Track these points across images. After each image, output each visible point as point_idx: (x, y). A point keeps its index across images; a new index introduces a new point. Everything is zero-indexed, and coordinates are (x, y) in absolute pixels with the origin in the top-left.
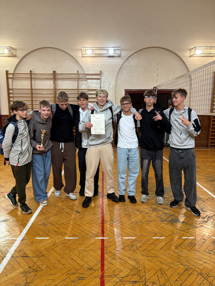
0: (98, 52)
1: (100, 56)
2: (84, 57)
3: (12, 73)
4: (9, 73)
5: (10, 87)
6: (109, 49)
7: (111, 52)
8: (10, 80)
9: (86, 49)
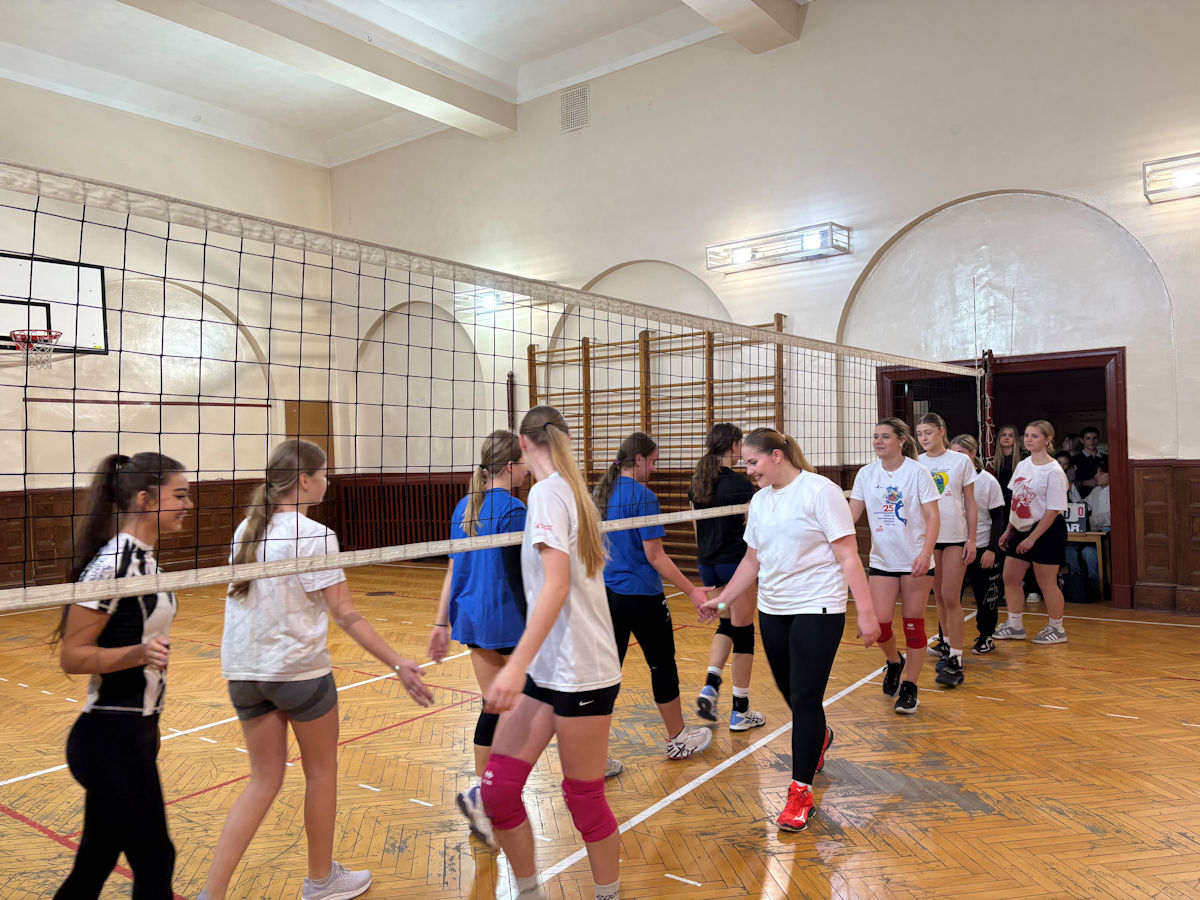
0: (771, 250)
1: (776, 261)
2: (730, 277)
3: (546, 349)
4: (536, 350)
5: (541, 391)
6: (805, 233)
7: (813, 243)
8: (541, 371)
9: (733, 249)
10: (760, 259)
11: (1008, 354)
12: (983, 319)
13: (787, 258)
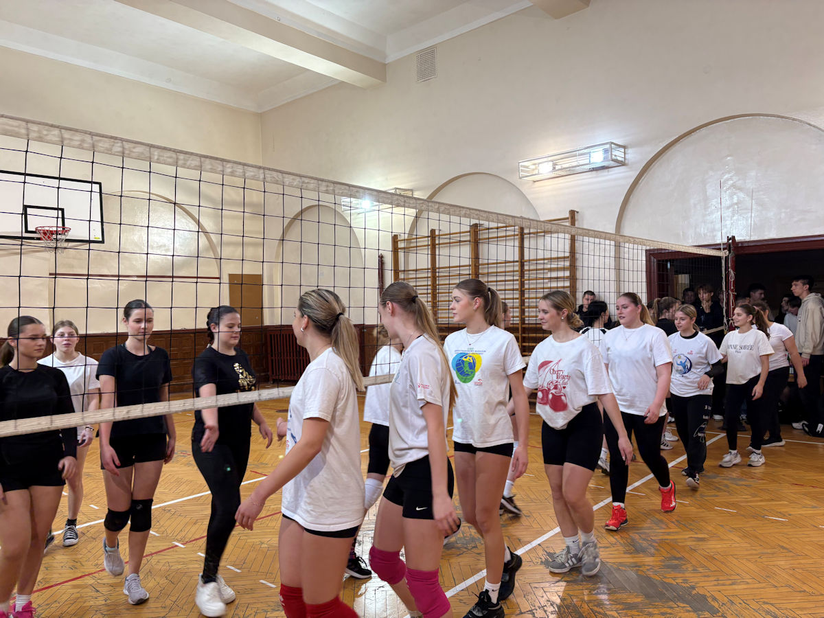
0: (567, 163)
1: (571, 172)
2: (537, 184)
4: (399, 239)
5: (402, 267)
6: (592, 150)
7: (598, 158)
9: (539, 163)
10: (559, 170)
11: (747, 239)
12: (728, 213)
13: (579, 169)
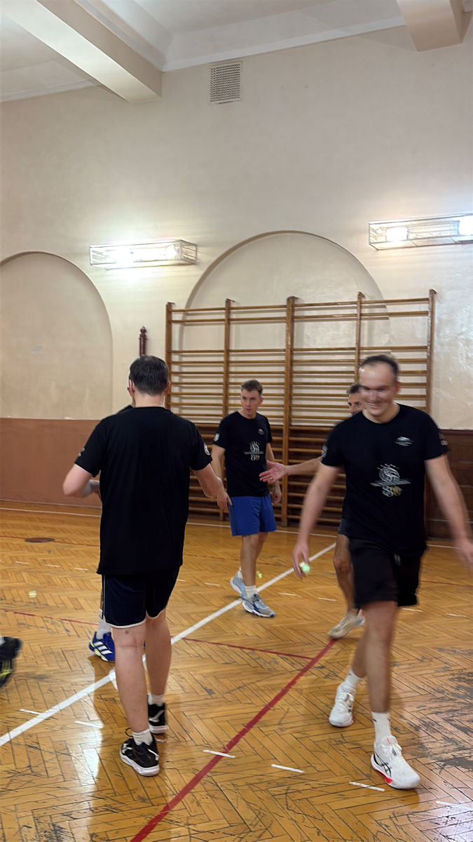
3: (183, 308)
5: (175, 347)
6: (462, 220)
8: (176, 328)
9: (388, 228)
10: (414, 239)
